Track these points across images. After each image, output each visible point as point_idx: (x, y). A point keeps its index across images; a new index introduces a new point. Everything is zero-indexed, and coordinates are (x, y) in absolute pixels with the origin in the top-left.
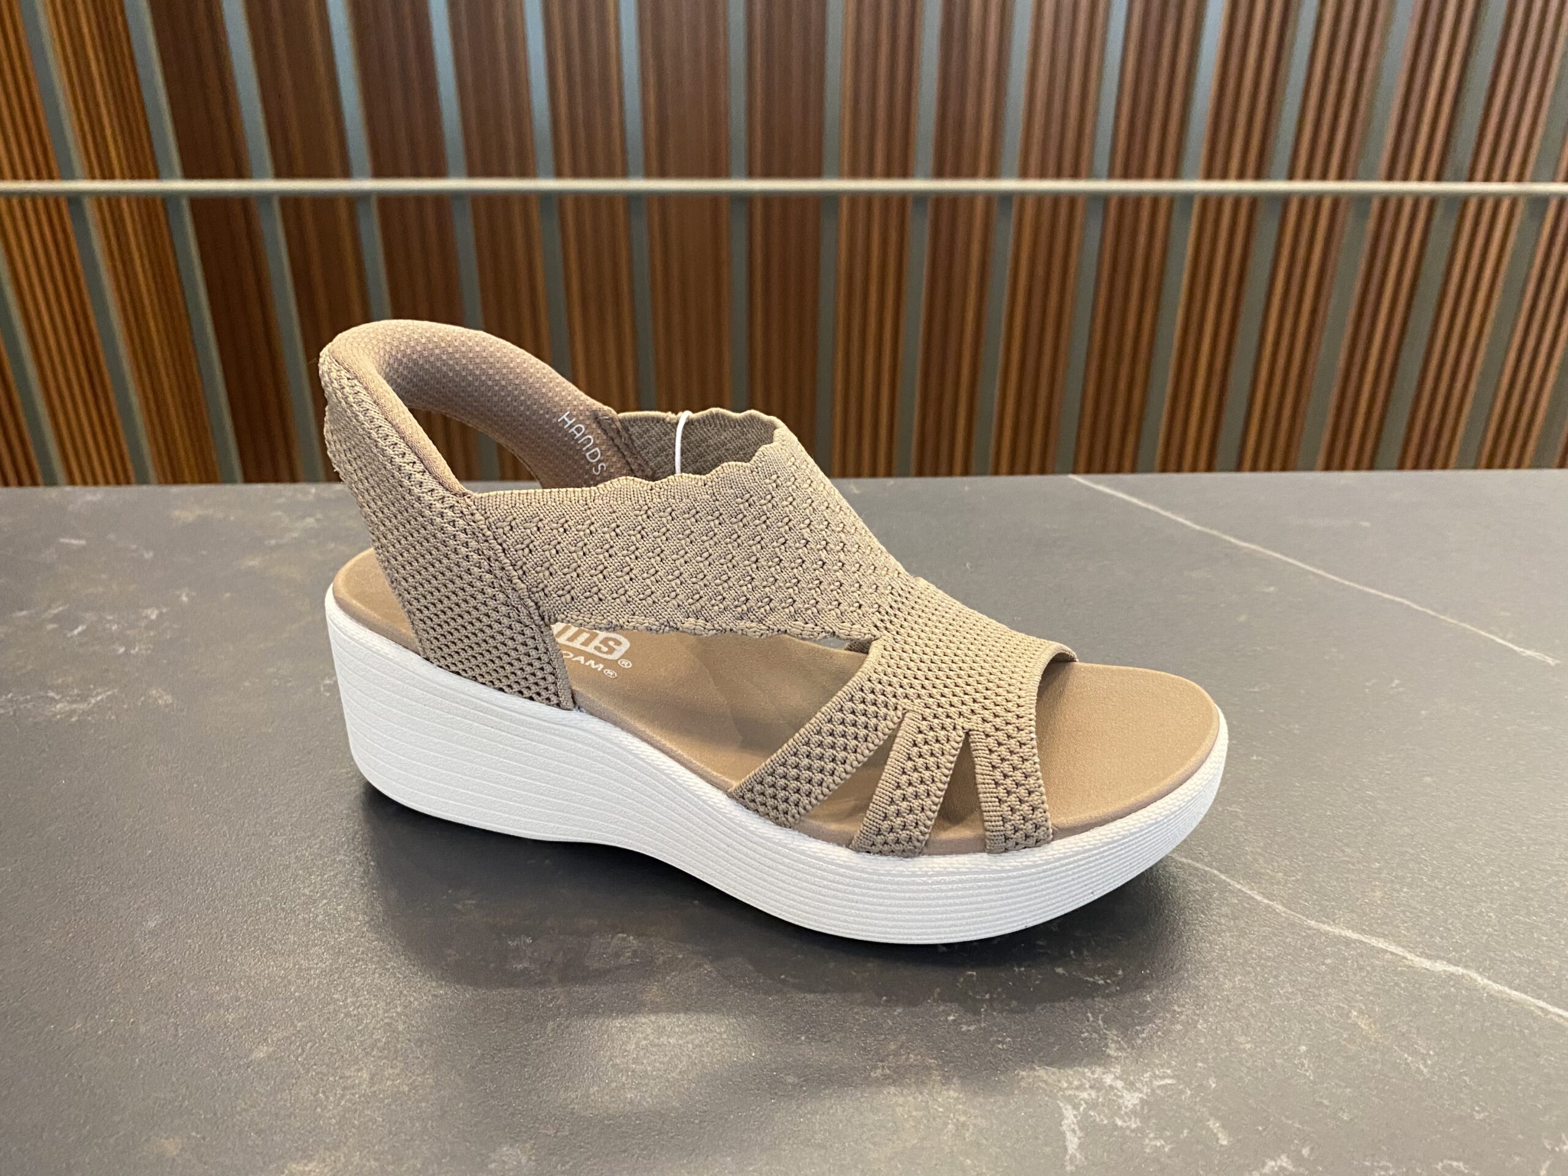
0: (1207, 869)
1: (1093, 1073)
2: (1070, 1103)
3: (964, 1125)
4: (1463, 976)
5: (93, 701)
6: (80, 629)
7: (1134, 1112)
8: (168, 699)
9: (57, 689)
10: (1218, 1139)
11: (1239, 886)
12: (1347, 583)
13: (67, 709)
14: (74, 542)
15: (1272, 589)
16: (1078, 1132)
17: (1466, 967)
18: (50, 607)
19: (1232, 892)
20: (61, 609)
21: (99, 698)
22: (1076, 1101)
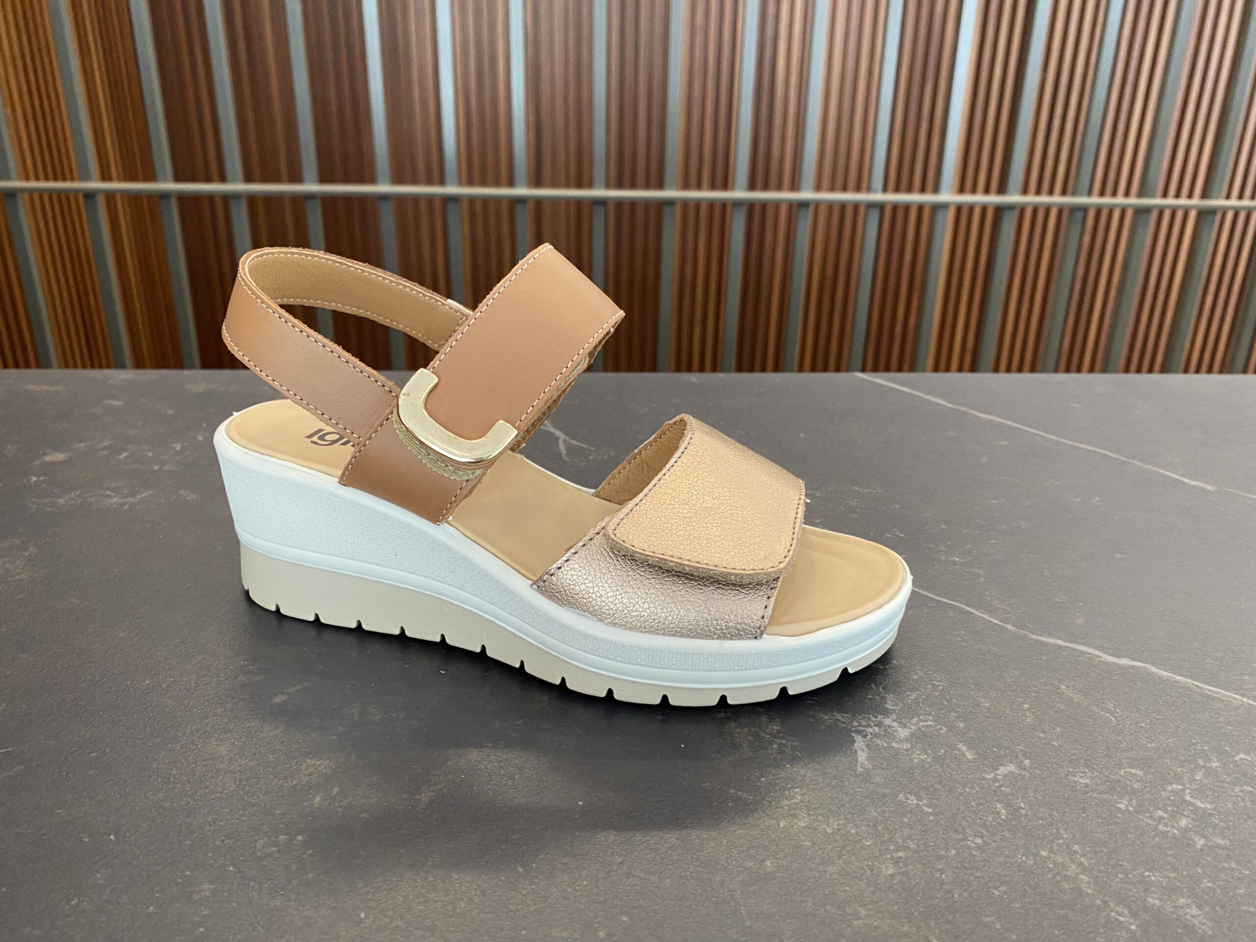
1: (876, 718)
2: (860, 735)
3: (785, 745)
4: (1140, 667)
5: (139, 497)
6: (124, 455)
7: (906, 740)
8: (194, 496)
9: (112, 490)
10: (964, 755)
11: (981, 615)
12: (1062, 440)
13: (121, 501)
14: (115, 403)
15: (1005, 443)
16: (866, 750)
17: (1143, 662)
18: (101, 441)
20: (110, 442)
21: (143, 496)
22: (865, 733)
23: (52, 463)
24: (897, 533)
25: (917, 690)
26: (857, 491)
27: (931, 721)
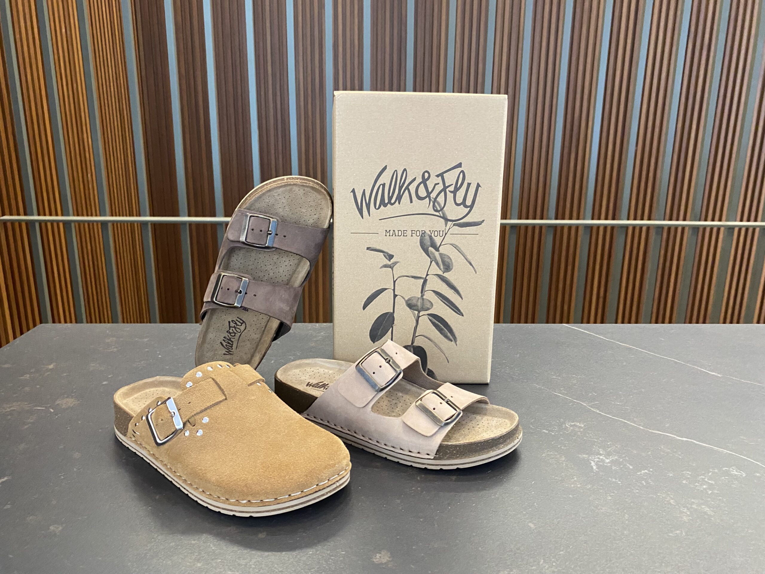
1: (597, 456)
2: (593, 461)
4: (689, 441)
10: (629, 467)
11: (630, 423)
12: (657, 355)
15: (634, 356)
16: (596, 466)
24: (594, 394)
27: (617, 457)
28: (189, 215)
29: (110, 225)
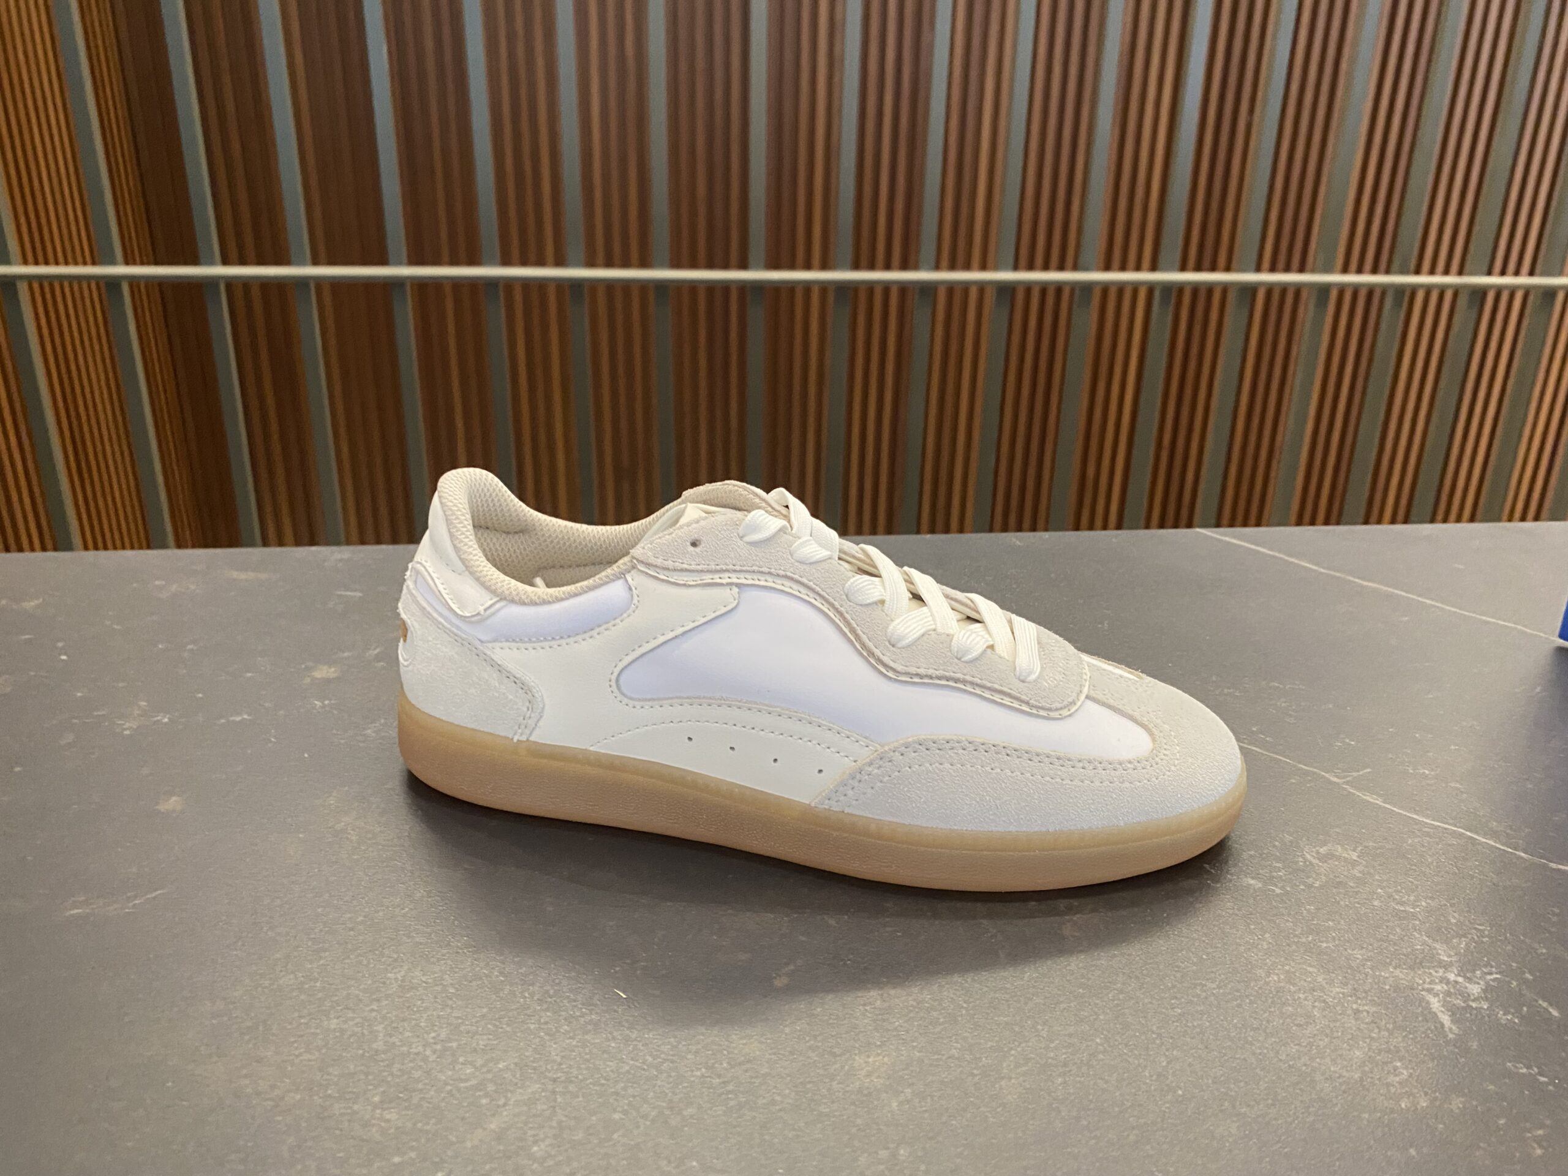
0: (1455, 829)
1: (1436, 972)
2: (1430, 993)
7: (1481, 998)
10: (1550, 1013)
11: (1484, 840)
14: (349, 593)
15: (1406, 618)
16: (1446, 1012)
19: (1479, 844)
20: (378, 650)
22: (1435, 991)
23: (328, 681)
24: (1347, 741)
25: (1464, 936)
26: (1279, 687)
27: (1497, 973)
28: (226, 262)
29: (23, 289)
